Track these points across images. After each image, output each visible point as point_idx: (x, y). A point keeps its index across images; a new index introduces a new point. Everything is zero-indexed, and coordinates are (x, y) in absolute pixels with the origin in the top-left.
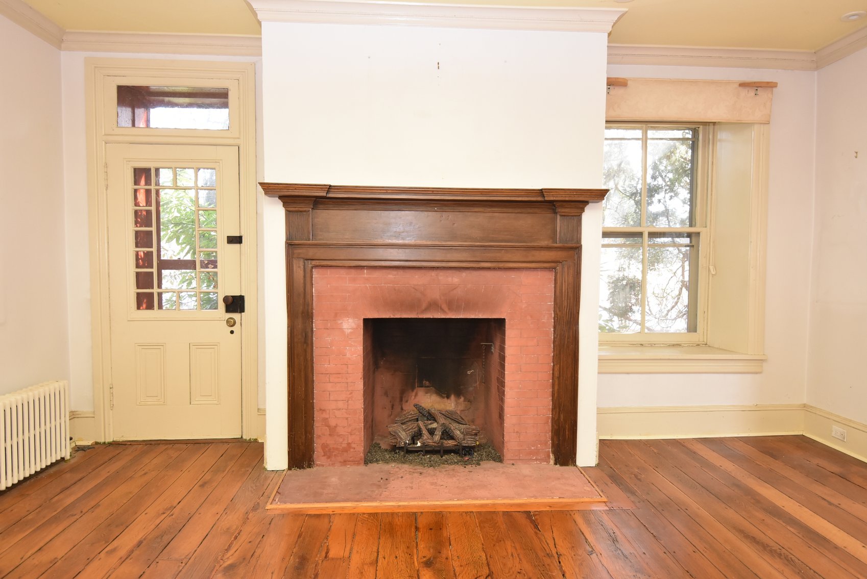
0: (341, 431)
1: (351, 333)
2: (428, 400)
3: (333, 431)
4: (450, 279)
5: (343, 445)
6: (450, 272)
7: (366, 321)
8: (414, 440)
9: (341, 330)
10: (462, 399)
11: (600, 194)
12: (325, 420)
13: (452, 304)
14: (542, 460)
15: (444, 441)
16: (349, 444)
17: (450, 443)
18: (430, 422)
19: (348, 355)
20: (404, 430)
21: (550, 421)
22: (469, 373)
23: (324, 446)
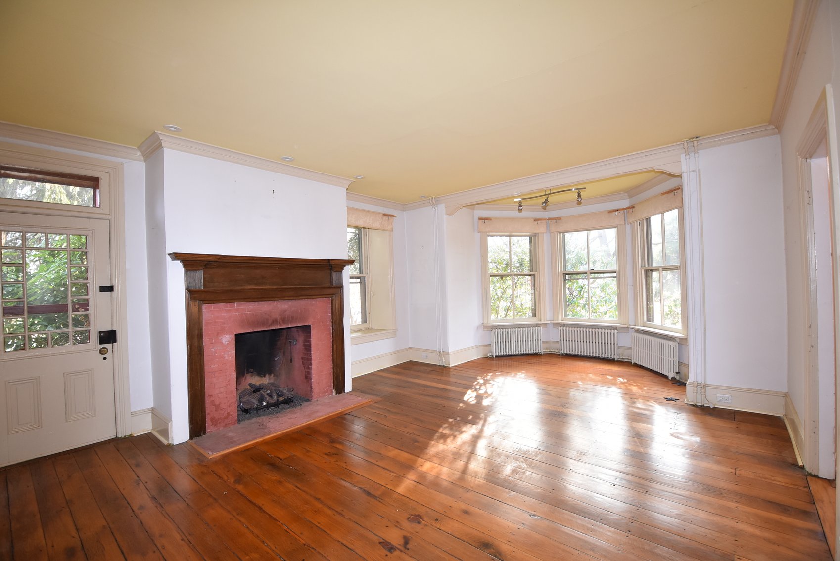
0: (223, 406)
1: (227, 344)
3: (217, 407)
4: (283, 306)
5: (224, 415)
6: (283, 302)
7: (236, 335)
8: (260, 402)
9: (222, 343)
11: (346, 262)
12: (212, 401)
13: (285, 320)
14: (329, 394)
16: (228, 413)
18: (265, 391)
21: (332, 374)
22: (276, 359)
23: (212, 419)
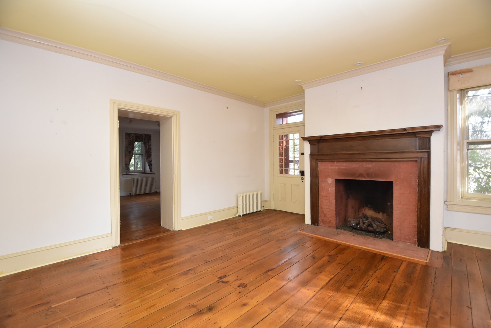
0: (328, 216)
1: (331, 183)
2: (370, 213)
3: (325, 215)
4: (368, 165)
5: (328, 221)
6: (368, 162)
7: (336, 179)
8: (357, 224)
9: (328, 182)
10: (385, 214)
11: (438, 127)
12: (323, 211)
13: (368, 175)
14: (412, 243)
15: (369, 228)
16: (330, 221)
17: (371, 229)
18: (365, 220)
19: (330, 191)
20: (354, 221)
21: (416, 227)
22: (388, 204)
23: (322, 220)
